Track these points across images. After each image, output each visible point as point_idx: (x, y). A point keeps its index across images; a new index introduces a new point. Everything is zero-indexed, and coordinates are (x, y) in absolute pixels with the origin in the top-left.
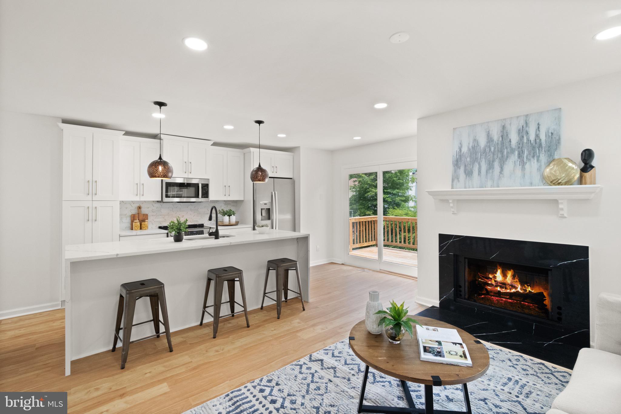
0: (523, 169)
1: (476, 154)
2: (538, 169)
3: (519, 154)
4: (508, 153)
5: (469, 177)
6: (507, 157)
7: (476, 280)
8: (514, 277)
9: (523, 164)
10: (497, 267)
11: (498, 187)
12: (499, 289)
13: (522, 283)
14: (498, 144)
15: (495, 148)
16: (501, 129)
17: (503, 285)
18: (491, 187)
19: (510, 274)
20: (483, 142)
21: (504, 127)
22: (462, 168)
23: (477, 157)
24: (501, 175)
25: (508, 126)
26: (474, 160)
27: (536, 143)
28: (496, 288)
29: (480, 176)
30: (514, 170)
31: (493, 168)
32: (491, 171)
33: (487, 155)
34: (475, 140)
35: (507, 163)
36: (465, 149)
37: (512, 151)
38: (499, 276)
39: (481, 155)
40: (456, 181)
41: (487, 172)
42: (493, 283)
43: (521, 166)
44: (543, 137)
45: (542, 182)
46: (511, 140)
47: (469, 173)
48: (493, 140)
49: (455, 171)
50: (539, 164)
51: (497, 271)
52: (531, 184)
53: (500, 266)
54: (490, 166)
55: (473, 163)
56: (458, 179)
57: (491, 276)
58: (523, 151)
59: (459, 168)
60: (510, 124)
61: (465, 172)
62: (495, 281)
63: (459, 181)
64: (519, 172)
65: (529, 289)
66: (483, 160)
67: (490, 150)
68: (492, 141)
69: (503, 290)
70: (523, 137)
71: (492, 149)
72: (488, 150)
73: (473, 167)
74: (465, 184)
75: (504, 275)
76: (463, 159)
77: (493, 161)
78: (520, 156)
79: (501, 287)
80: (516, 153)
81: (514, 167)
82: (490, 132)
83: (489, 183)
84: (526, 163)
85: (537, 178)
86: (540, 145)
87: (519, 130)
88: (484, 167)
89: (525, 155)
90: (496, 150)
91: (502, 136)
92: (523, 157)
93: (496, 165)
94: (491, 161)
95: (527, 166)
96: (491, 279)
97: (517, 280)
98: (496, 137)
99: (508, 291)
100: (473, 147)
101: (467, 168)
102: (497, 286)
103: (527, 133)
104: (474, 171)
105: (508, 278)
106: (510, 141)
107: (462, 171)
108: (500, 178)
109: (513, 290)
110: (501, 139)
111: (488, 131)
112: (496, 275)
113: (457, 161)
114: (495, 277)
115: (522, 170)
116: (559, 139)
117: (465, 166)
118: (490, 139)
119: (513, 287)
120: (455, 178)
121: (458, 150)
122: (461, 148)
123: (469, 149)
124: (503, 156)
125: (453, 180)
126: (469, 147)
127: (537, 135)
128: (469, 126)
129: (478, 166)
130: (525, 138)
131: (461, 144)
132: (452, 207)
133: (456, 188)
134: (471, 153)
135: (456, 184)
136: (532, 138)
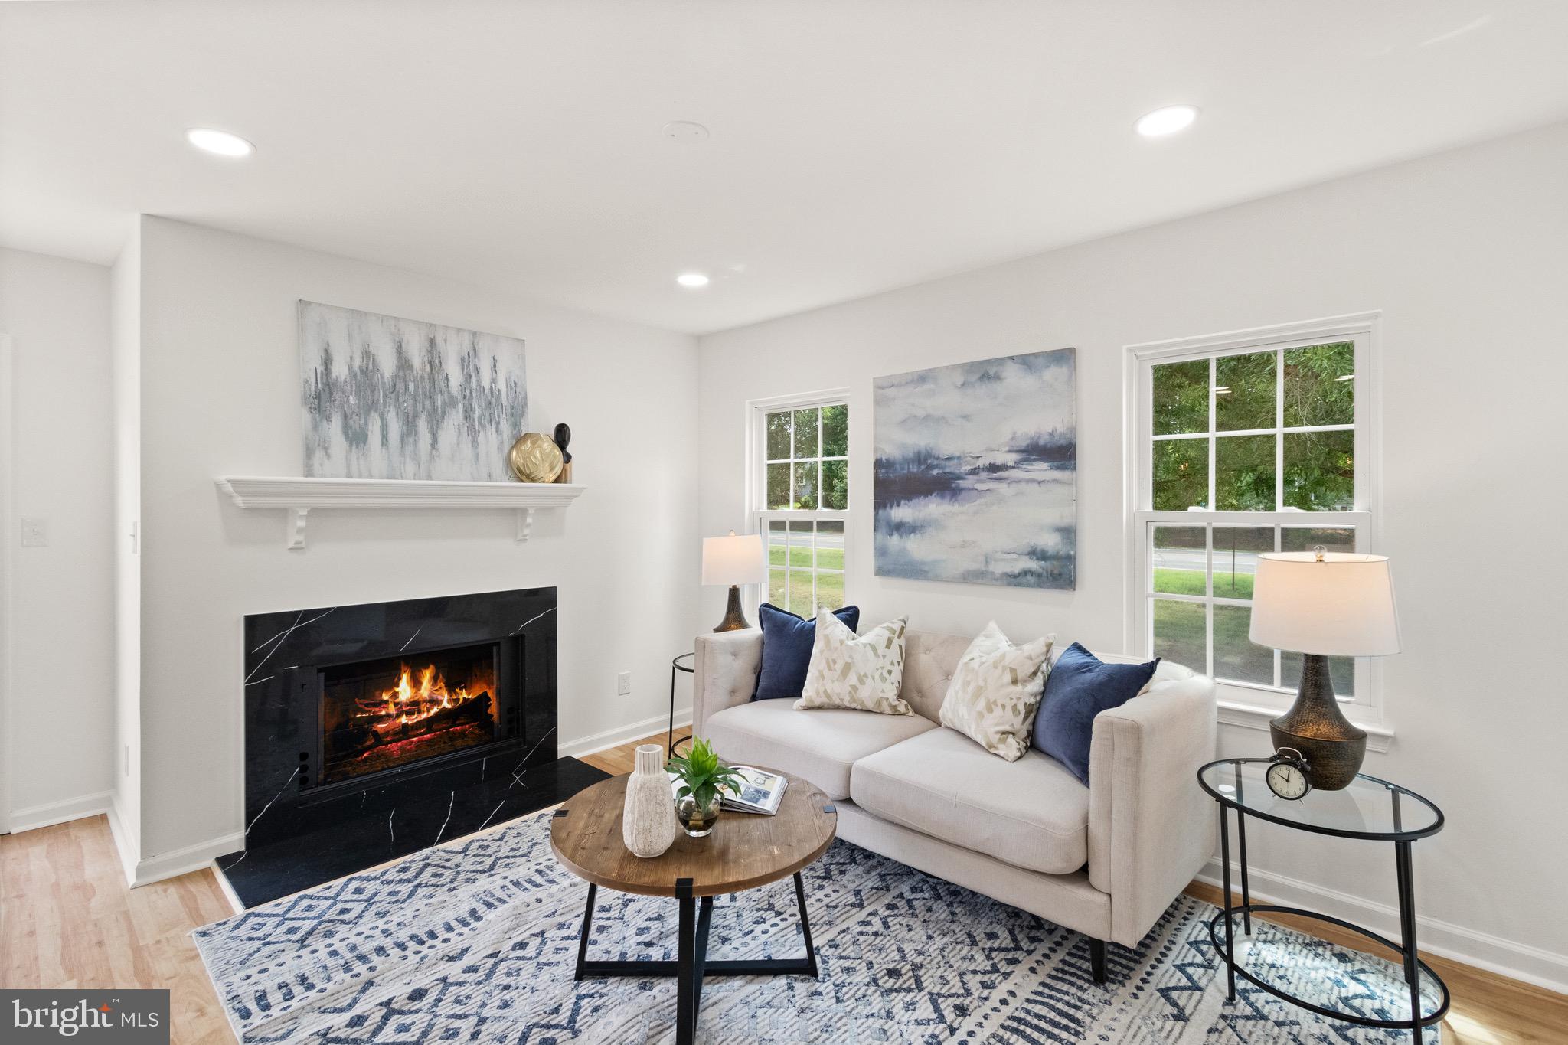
0: (475, 443)
1: (372, 391)
2: (498, 448)
3: (465, 411)
4: (444, 403)
5: (357, 447)
6: (444, 413)
7: (348, 720)
8: (435, 680)
9: (474, 434)
10: (400, 669)
11: (429, 477)
12: (404, 720)
13: (451, 688)
14: (422, 377)
15: (416, 387)
16: (427, 344)
17: (414, 706)
18: (414, 479)
19: (427, 676)
20: (387, 366)
21: (432, 343)
22: (337, 422)
23: (375, 398)
24: (434, 452)
25: (439, 340)
26: (369, 406)
27: (492, 396)
28: (398, 721)
29: (387, 449)
30: (458, 444)
31: (416, 434)
32: (411, 440)
33: (401, 400)
34: (367, 354)
35: (444, 426)
36: (341, 370)
37: (452, 402)
38: (405, 691)
39: (385, 396)
40: (319, 454)
41: (402, 441)
42: (392, 709)
43: (470, 437)
44: (502, 385)
45: (507, 474)
46: (449, 376)
47: (356, 438)
48: (412, 366)
49: (314, 426)
50: (500, 438)
51: (400, 679)
52: (490, 477)
53: (407, 664)
54: (409, 428)
55: (367, 413)
56: (326, 449)
57: (385, 697)
58: (472, 407)
59: (329, 419)
60: (445, 340)
61: (345, 433)
62: (396, 704)
63: (328, 456)
64: (467, 448)
65: (464, 695)
66: (392, 410)
67: (407, 388)
68: (410, 367)
69: (415, 719)
70: (470, 376)
71: (411, 386)
72: (401, 386)
73: (366, 423)
74: (347, 465)
75: (416, 683)
76: (337, 396)
77: (416, 416)
78: (467, 417)
79: (409, 714)
80: (460, 406)
81: (459, 437)
82: (404, 345)
83: (410, 468)
84: (479, 432)
85: (498, 466)
86: (499, 401)
87: (463, 360)
88: (395, 428)
89: (477, 415)
90: (420, 390)
91: (430, 362)
92: (474, 419)
93: (422, 425)
94: (411, 416)
95: (481, 439)
96: (387, 702)
97: (441, 684)
98: (418, 360)
99: (424, 716)
100: (365, 371)
101: (351, 422)
102: (399, 716)
103: (477, 370)
104: (369, 433)
105: (423, 687)
106: (447, 379)
107: (334, 429)
108: (431, 457)
109: (435, 710)
110: (428, 368)
111: (397, 339)
112: (397, 690)
113: (318, 396)
114: (395, 695)
115: (472, 446)
116: (525, 398)
117: (345, 417)
118: (404, 364)
119: (434, 702)
120: (312, 449)
121: (320, 368)
122: (327, 361)
123: (353, 374)
124: (434, 409)
125: (309, 453)
126: (350, 367)
127: (494, 381)
128: (348, 310)
129: (379, 423)
130: (474, 379)
131: (327, 351)
132: (300, 531)
133: (322, 476)
134: (358, 386)
135: (321, 465)
136: (486, 383)
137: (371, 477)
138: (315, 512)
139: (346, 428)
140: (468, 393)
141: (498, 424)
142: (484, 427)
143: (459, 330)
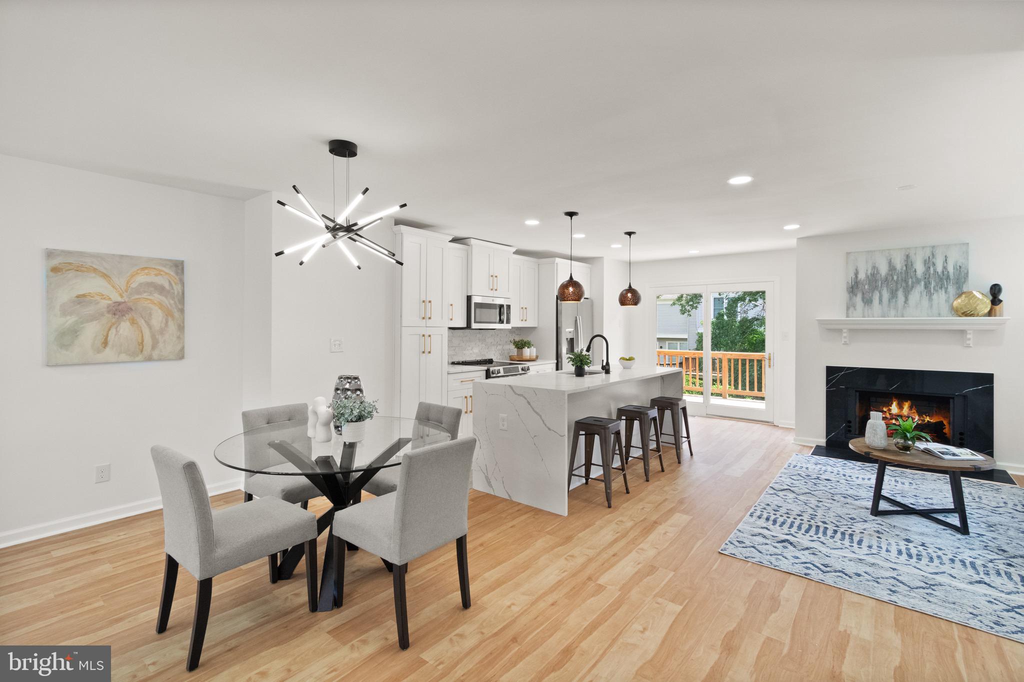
0: (930, 299)
1: (876, 282)
2: (946, 301)
3: (925, 285)
4: (913, 283)
5: (868, 305)
6: (913, 287)
8: (911, 408)
9: (930, 295)
10: (892, 398)
11: (903, 316)
12: (894, 421)
13: (920, 414)
14: (901, 273)
15: (898, 277)
16: (905, 258)
18: (895, 317)
19: (906, 406)
20: (884, 270)
21: (908, 256)
22: (859, 296)
23: (877, 285)
24: (906, 305)
25: (912, 256)
26: (874, 288)
27: (943, 275)
28: (891, 421)
29: (882, 305)
30: (920, 301)
31: (896, 298)
32: (894, 300)
33: (889, 284)
34: (874, 267)
35: (912, 293)
36: (862, 276)
37: (918, 281)
38: (895, 409)
39: (882, 283)
40: (852, 309)
41: (889, 301)
42: (888, 416)
43: (928, 297)
44: (951, 270)
45: (951, 313)
46: (917, 270)
47: (868, 302)
48: (896, 269)
49: (851, 299)
50: (947, 295)
51: (892, 403)
52: (939, 315)
53: (896, 398)
54: (893, 295)
55: (873, 292)
56: (854, 307)
57: (883, 409)
58: (929, 283)
59: (856, 295)
60: (915, 254)
61: (863, 300)
62: (890, 414)
63: (855, 310)
64: (925, 302)
65: (928, 419)
66: (885, 289)
67: (893, 278)
68: (895, 269)
70: (929, 268)
71: (895, 278)
72: (890, 278)
73: (872, 296)
74: (863, 313)
75: (900, 407)
76: (860, 286)
77: (897, 290)
78: (926, 286)
79: (896, 420)
80: (923, 283)
81: (921, 297)
82: (892, 261)
83: (893, 312)
84: (933, 294)
85: (945, 309)
86: (948, 277)
87: (925, 261)
88: (886, 295)
89: (933, 286)
90: (900, 279)
91: (906, 266)
92: (931, 288)
93: (900, 294)
94: (894, 291)
95: (935, 297)
96: (885, 412)
97: (914, 411)
98: (899, 264)
100: (873, 275)
101: (866, 296)
103: (934, 264)
104: (874, 299)
105: (904, 410)
106: (915, 271)
107: (858, 299)
108: (904, 307)
110: (904, 268)
111: (889, 258)
112: (891, 408)
113: (852, 287)
114: (890, 410)
115: (929, 300)
116: (968, 273)
117: (863, 294)
118: (892, 268)
120: (850, 306)
121: (854, 277)
122: (856, 274)
123: (867, 277)
124: (907, 286)
125: (848, 309)
126: (866, 274)
127: (945, 268)
128: (866, 251)
129: (878, 294)
130: (932, 269)
131: (856, 270)
132: (845, 337)
133: (853, 317)
134: (869, 281)
135: (852, 313)
136: (939, 269)
137: (873, 317)
138: (851, 330)
139: (863, 299)
140: (927, 276)
141: (947, 288)
142: (937, 291)
143: (923, 248)
